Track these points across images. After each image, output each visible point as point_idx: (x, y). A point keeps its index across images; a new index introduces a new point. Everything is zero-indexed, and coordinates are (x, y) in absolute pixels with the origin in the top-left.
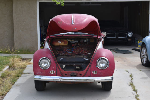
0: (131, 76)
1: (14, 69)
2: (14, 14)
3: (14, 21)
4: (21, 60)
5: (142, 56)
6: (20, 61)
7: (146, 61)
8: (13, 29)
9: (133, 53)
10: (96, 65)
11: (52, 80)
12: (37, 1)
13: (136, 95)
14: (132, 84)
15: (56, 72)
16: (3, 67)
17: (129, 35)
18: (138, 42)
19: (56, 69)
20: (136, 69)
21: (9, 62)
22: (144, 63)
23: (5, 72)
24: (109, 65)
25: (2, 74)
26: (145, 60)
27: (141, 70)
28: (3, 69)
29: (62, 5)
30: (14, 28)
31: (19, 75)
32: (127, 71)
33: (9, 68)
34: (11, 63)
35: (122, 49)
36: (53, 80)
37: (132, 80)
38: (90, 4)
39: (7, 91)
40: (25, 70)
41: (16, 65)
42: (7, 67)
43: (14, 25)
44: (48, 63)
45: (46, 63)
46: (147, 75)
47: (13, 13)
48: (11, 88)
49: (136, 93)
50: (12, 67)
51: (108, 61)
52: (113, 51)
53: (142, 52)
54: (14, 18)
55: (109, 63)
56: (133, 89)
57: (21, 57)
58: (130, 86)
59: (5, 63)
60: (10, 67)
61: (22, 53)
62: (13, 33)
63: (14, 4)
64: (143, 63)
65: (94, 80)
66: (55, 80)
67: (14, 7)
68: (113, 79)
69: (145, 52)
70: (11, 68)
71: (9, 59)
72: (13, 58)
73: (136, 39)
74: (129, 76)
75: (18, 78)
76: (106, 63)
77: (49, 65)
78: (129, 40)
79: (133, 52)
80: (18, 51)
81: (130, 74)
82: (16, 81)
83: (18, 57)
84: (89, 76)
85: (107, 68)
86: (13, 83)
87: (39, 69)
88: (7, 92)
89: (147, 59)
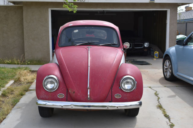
0: (156, 94)
1: (20, 84)
2: (25, 23)
3: (24, 30)
4: (30, 72)
5: (165, 69)
6: (29, 74)
7: (170, 75)
8: (23, 38)
9: (151, 65)
10: (120, 86)
11: (60, 107)
12: (49, 9)
13: (170, 123)
14: (160, 107)
15: (67, 96)
16: (6, 82)
17: (145, 45)
18: (155, 53)
19: (66, 91)
20: (159, 85)
21: (14, 76)
22: (168, 77)
23: (8, 89)
24: (136, 86)
25: (4, 91)
26: (168, 74)
27: (165, 85)
28: (7, 84)
29: (74, 12)
30: (25, 37)
31: (24, 93)
32: (150, 87)
33: (14, 83)
34: (17, 77)
35: (138, 60)
36: (62, 107)
37: (159, 100)
38: (105, 13)
39: (4, 117)
40: (31, 86)
41: (22, 79)
42: (12, 82)
43: (25, 34)
44: (56, 84)
45: (53, 84)
46: (175, 93)
47: (23, 21)
48: (9, 113)
49: (170, 120)
50: (18, 81)
51: (135, 81)
52: (130, 62)
53: (165, 65)
54: (24, 26)
55: (136, 84)
56: (163, 113)
57: (30, 69)
58: (159, 109)
59: (9, 77)
60: (15, 81)
61: (32, 64)
62: (23, 42)
63: (24, 12)
64: (166, 77)
65: (117, 107)
66: (64, 107)
67: (24, 14)
68: (141, 104)
69: (169, 65)
70: (16, 83)
71: (16, 72)
72: (20, 71)
73: (151, 49)
74: (154, 95)
75: (21, 98)
76: (132, 83)
77: (57, 85)
78: (146, 50)
79: (151, 63)
80: (27, 62)
81: (155, 92)
82: (18, 102)
83: (26, 69)
84: (110, 102)
85: (133, 90)
86: (14, 104)
87: (43, 92)
88: (4, 119)
89: (172, 73)
